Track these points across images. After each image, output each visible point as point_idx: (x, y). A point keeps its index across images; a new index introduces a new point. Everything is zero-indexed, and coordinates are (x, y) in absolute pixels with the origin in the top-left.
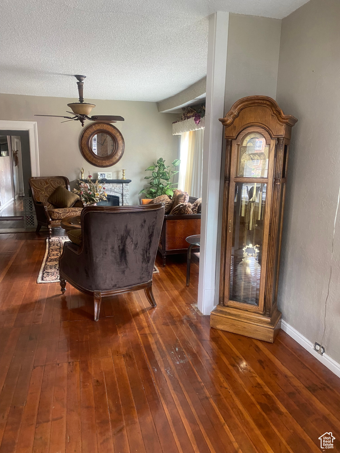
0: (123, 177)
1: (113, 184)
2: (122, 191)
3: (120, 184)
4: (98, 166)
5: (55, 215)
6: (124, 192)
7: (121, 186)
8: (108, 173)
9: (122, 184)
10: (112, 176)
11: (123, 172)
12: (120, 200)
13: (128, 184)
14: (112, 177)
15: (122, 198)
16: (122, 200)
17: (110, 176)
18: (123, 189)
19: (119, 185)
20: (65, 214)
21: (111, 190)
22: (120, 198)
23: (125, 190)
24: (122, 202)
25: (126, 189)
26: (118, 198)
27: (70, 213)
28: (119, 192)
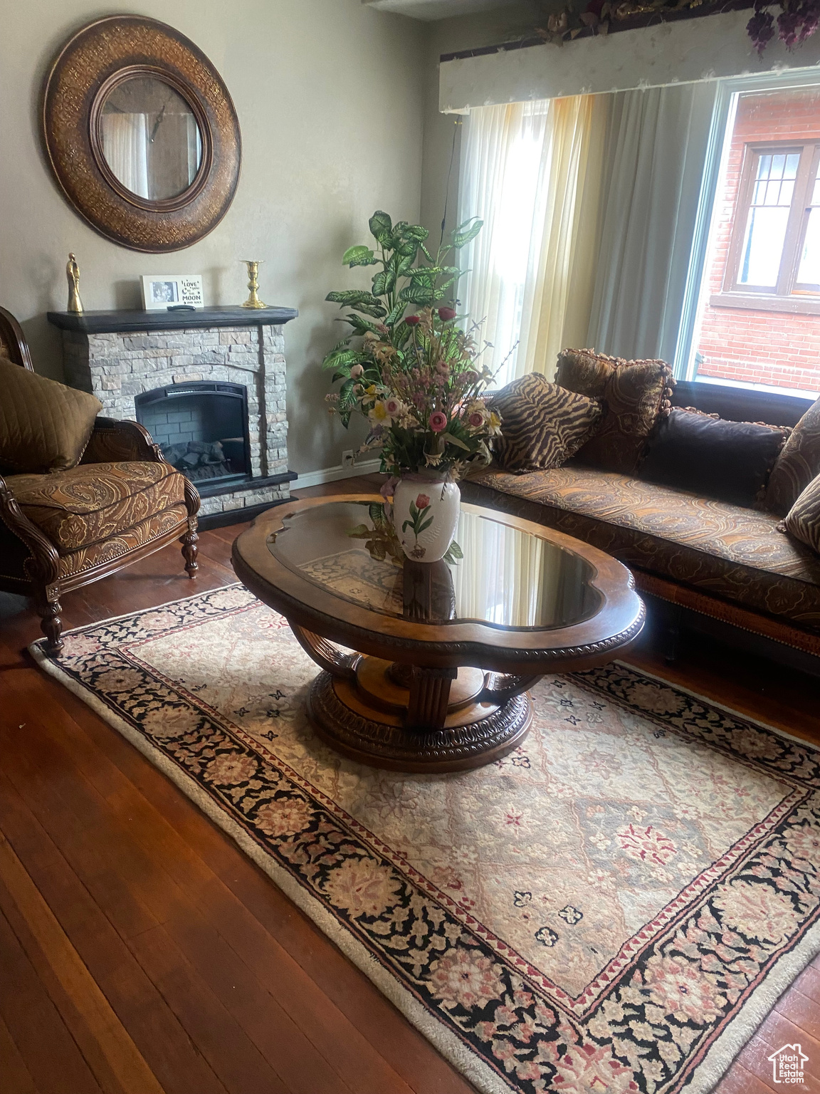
0: (252, 296)
1: (221, 330)
2: (256, 361)
3: (250, 328)
4: (137, 245)
5: (75, 528)
6: (266, 363)
7: (255, 336)
8: (184, 278)
9: (256, 329)
10: (201, 295)
11: (252, 274)
12: (253, 400)
13: (280, 330)
14: (202, 300)
15: (261, 393)
16: (256, 399)
17: (195, 292)
18: (261, 354)
19: (243, 333)
20: (115, 513)
21: (215, 359)
22: (249, 391)
23: (272, 353)
24: (257, 408)
25: (274, 349)
26: (242, 390)
27: (133, 501)
28: (246, 367)
